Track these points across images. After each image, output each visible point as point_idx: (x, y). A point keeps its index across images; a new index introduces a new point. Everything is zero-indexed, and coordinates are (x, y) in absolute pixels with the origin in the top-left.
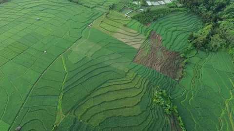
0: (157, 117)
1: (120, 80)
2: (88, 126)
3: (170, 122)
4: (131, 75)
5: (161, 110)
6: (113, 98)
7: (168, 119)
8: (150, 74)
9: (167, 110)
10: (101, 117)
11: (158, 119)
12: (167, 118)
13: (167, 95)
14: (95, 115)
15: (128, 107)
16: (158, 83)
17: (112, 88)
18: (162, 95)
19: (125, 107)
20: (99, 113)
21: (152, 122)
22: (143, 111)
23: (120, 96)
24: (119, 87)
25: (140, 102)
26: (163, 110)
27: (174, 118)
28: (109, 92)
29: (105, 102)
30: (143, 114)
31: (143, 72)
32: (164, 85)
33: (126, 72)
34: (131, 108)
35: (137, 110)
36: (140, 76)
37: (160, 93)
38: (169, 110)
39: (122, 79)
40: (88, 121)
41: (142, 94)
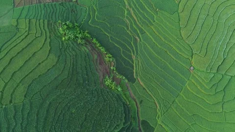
1: (14, 38)
2: (15, 107)
3: (88, 49)
4: (23, 26)
5: (75, 44)
6: (21, 63)
7: (85, 48)
8: (43, 12)
9: (79, 41)
10: (22, 89)
11: (76, 56)
13: (73, 24)
14: (14, 91)
15: (42, 62)
16: (57, 17)
17: (13, 53)
18: (68, 28)
19: (40, 64)
20: (17, 86)
21: (72, 61)
22: (59, 57)
23: (26, 57)
24: (18, 49)
25: (51, 49)
26: (76, 42)
27: (90, 43)
28: (11, 59)
29: (15, 72)
30: (61, 59)
31: (34, 14)
32: (65, 15)
33: (15, 24)
34: (45, 62)
35: (53, 58)
36: (34, 21)
37: (65, 27)
38: (82, 39)
39: (17, 36)
40: (11, 102)
41: (48, 40)
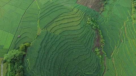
0: (88, 30)
1: (69, 13)
2: (54, 35)
3: (95, 32)
4: (75, 10)
5: (91, 27)
6: (66, 22)
8: (85, 10)
9: (93, 27)
10: (60, 31)
11: (89, 31)
12: (93, 31)
13: (94, 20)
14: (57, 30)
15: (74, 26)
16: (90, 14)
17: (65, 17)
18: (92, 20)
19: (72, 26)
20: (59, 29)
21: (86, 32)
22: (82, 28)
23: (69, 21)
24: (69, 17)
25: (80, 23)
26: (92, 27)
27: (97, 31)
28: (63, 19)
29: (62, 24)
30: (82, 29)
31: (82, 8)
32: (93, 15)
33: (72, 8)
34: (75, 27)
35: (79, 27)
36: (80, 11)
37: (91, 19)
38: (95, 27)
39: (71, 12)
40: (54, 33)
41: (81, 20)
